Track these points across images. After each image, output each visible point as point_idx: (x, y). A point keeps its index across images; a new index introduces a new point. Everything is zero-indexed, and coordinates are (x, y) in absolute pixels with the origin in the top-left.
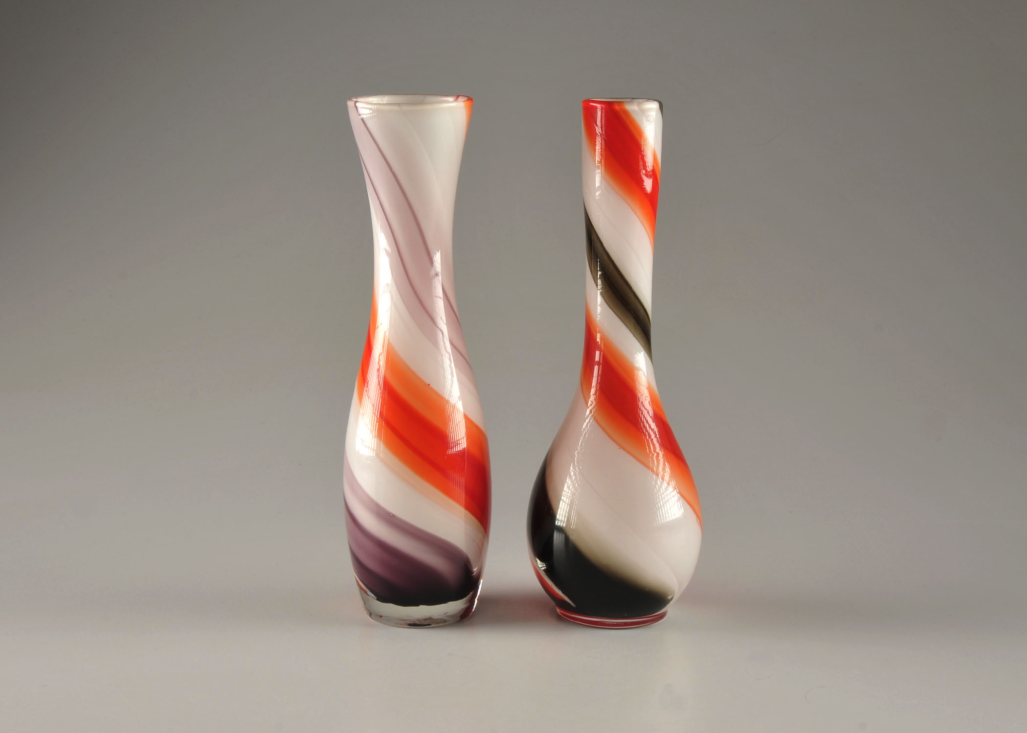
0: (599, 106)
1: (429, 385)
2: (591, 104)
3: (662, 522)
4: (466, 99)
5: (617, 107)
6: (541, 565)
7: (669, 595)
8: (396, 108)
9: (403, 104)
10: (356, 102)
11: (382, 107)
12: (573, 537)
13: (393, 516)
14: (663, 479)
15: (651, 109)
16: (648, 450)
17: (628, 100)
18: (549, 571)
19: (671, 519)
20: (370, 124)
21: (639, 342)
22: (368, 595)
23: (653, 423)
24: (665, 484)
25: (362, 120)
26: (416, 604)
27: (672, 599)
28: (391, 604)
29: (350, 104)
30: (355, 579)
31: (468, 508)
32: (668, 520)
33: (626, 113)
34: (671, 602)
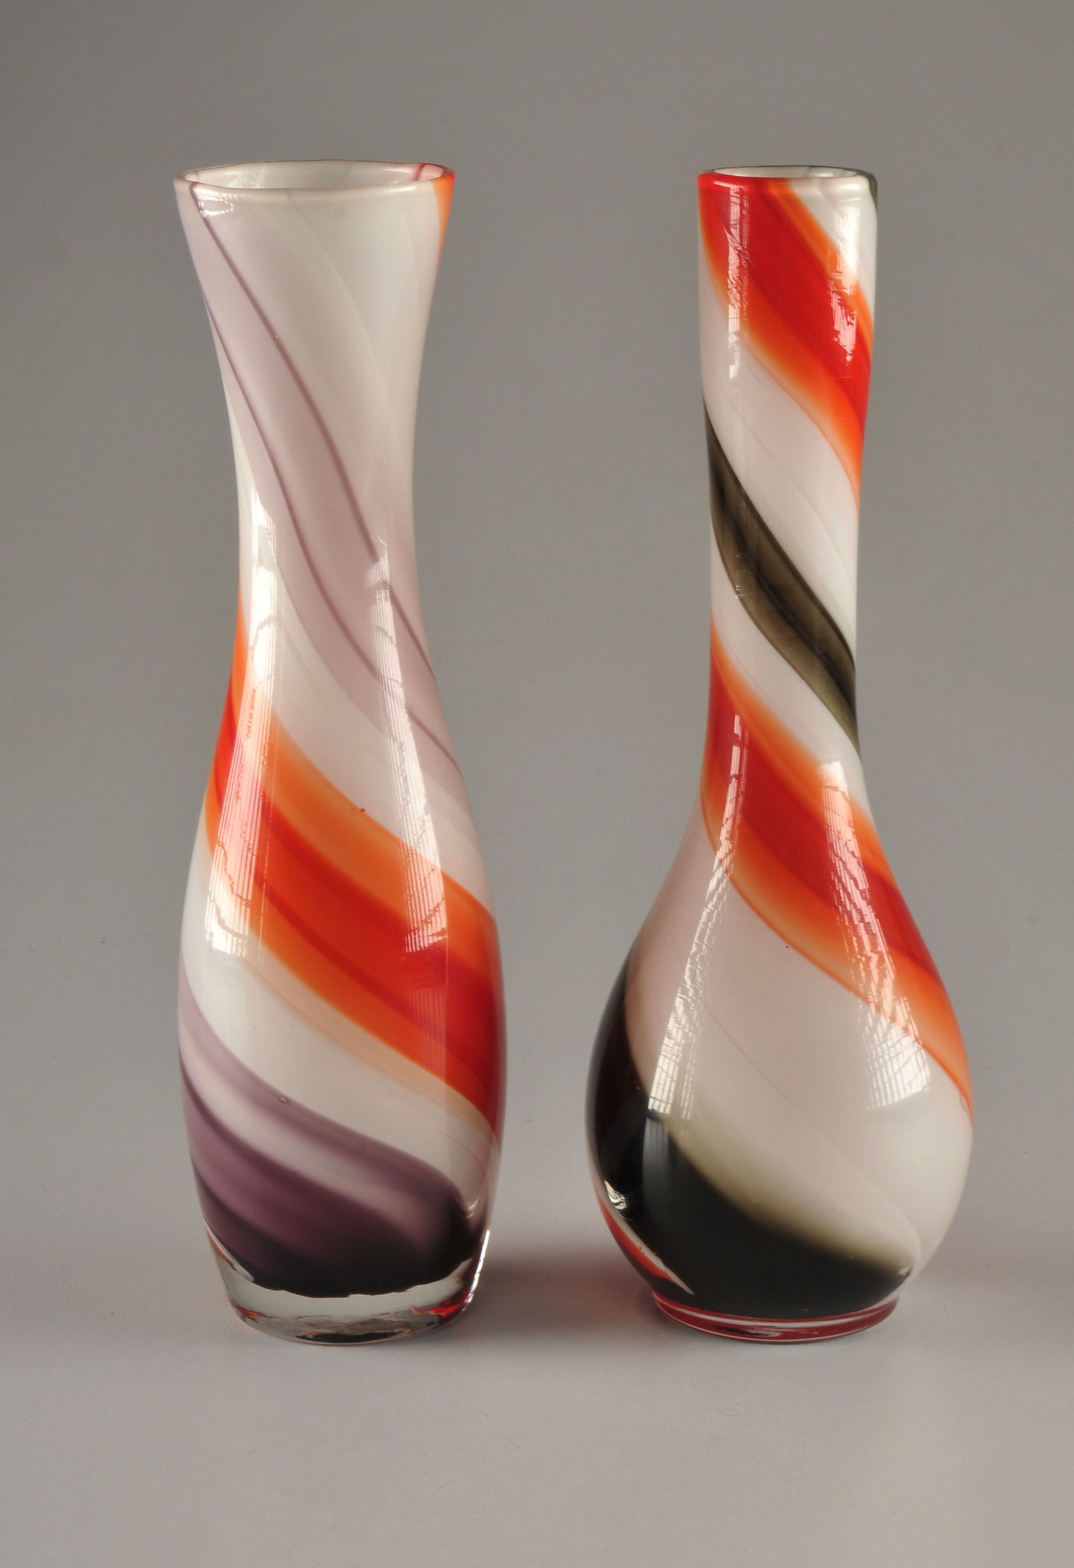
0: (734, 188)
1: (363, 810)
2: (717, 183)
3: (884, 1104)
4: (438, 176)
5: (774, 191)
6: (615, 1198)
7: (900, 1268)
8: (282, 198)
9: (297, 189)
10: (194, 184)
11: (251, 197)
12: (685, 1141)
13: (288, 1101)
14: (879, 1008)
15: (850, 195)
16: (847, 949)
17: (799, 172)
18: (634, 1215)
19: (903, 1096)
20: (222, 231)
21: (830, 710)
22: (234, 1269)
23: (867, 908)
24: (884, 1022)
25: (206, 221)
26: (342, 1291)
27: (908, 1274)
28: (284, 1291)
29: (181, 187)
30: (206, 1235)
31: (453, 1080)
32: (896, 1099)
33: (795, 204)
34: (908, 1281)
